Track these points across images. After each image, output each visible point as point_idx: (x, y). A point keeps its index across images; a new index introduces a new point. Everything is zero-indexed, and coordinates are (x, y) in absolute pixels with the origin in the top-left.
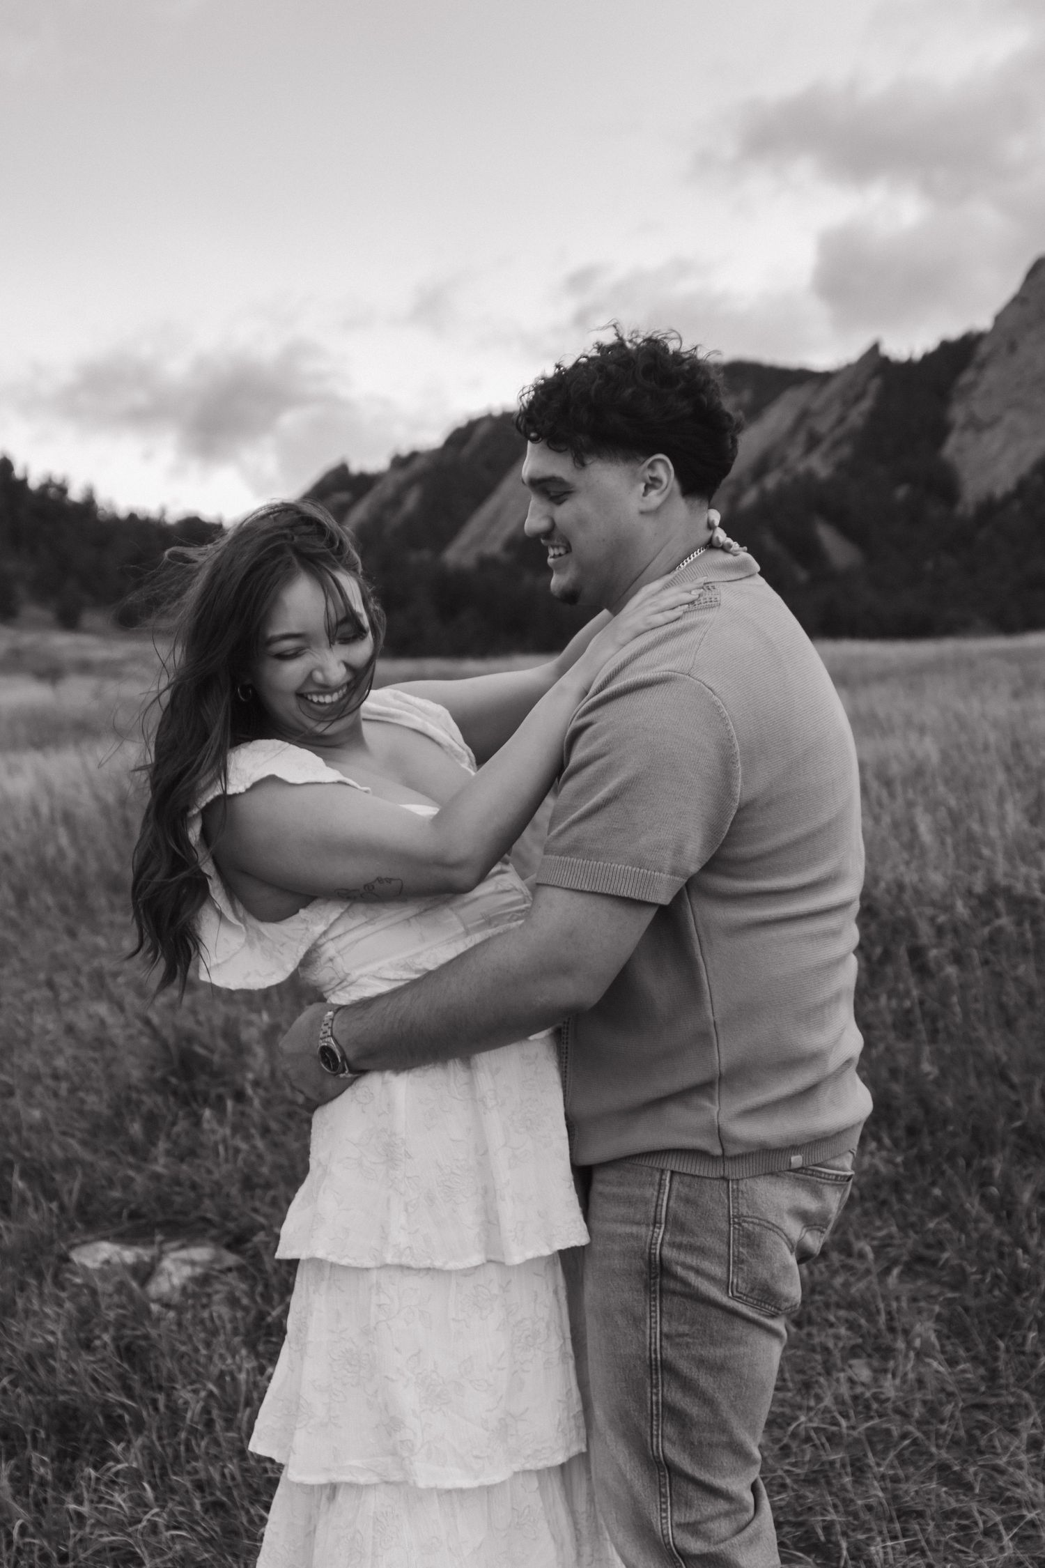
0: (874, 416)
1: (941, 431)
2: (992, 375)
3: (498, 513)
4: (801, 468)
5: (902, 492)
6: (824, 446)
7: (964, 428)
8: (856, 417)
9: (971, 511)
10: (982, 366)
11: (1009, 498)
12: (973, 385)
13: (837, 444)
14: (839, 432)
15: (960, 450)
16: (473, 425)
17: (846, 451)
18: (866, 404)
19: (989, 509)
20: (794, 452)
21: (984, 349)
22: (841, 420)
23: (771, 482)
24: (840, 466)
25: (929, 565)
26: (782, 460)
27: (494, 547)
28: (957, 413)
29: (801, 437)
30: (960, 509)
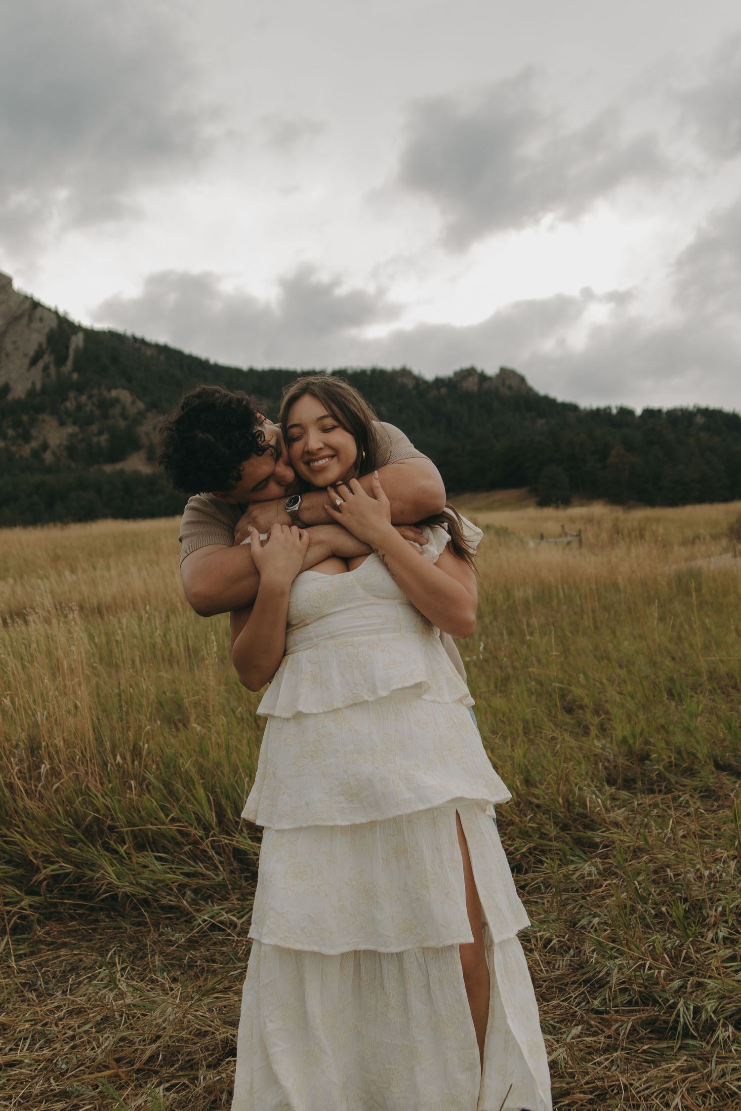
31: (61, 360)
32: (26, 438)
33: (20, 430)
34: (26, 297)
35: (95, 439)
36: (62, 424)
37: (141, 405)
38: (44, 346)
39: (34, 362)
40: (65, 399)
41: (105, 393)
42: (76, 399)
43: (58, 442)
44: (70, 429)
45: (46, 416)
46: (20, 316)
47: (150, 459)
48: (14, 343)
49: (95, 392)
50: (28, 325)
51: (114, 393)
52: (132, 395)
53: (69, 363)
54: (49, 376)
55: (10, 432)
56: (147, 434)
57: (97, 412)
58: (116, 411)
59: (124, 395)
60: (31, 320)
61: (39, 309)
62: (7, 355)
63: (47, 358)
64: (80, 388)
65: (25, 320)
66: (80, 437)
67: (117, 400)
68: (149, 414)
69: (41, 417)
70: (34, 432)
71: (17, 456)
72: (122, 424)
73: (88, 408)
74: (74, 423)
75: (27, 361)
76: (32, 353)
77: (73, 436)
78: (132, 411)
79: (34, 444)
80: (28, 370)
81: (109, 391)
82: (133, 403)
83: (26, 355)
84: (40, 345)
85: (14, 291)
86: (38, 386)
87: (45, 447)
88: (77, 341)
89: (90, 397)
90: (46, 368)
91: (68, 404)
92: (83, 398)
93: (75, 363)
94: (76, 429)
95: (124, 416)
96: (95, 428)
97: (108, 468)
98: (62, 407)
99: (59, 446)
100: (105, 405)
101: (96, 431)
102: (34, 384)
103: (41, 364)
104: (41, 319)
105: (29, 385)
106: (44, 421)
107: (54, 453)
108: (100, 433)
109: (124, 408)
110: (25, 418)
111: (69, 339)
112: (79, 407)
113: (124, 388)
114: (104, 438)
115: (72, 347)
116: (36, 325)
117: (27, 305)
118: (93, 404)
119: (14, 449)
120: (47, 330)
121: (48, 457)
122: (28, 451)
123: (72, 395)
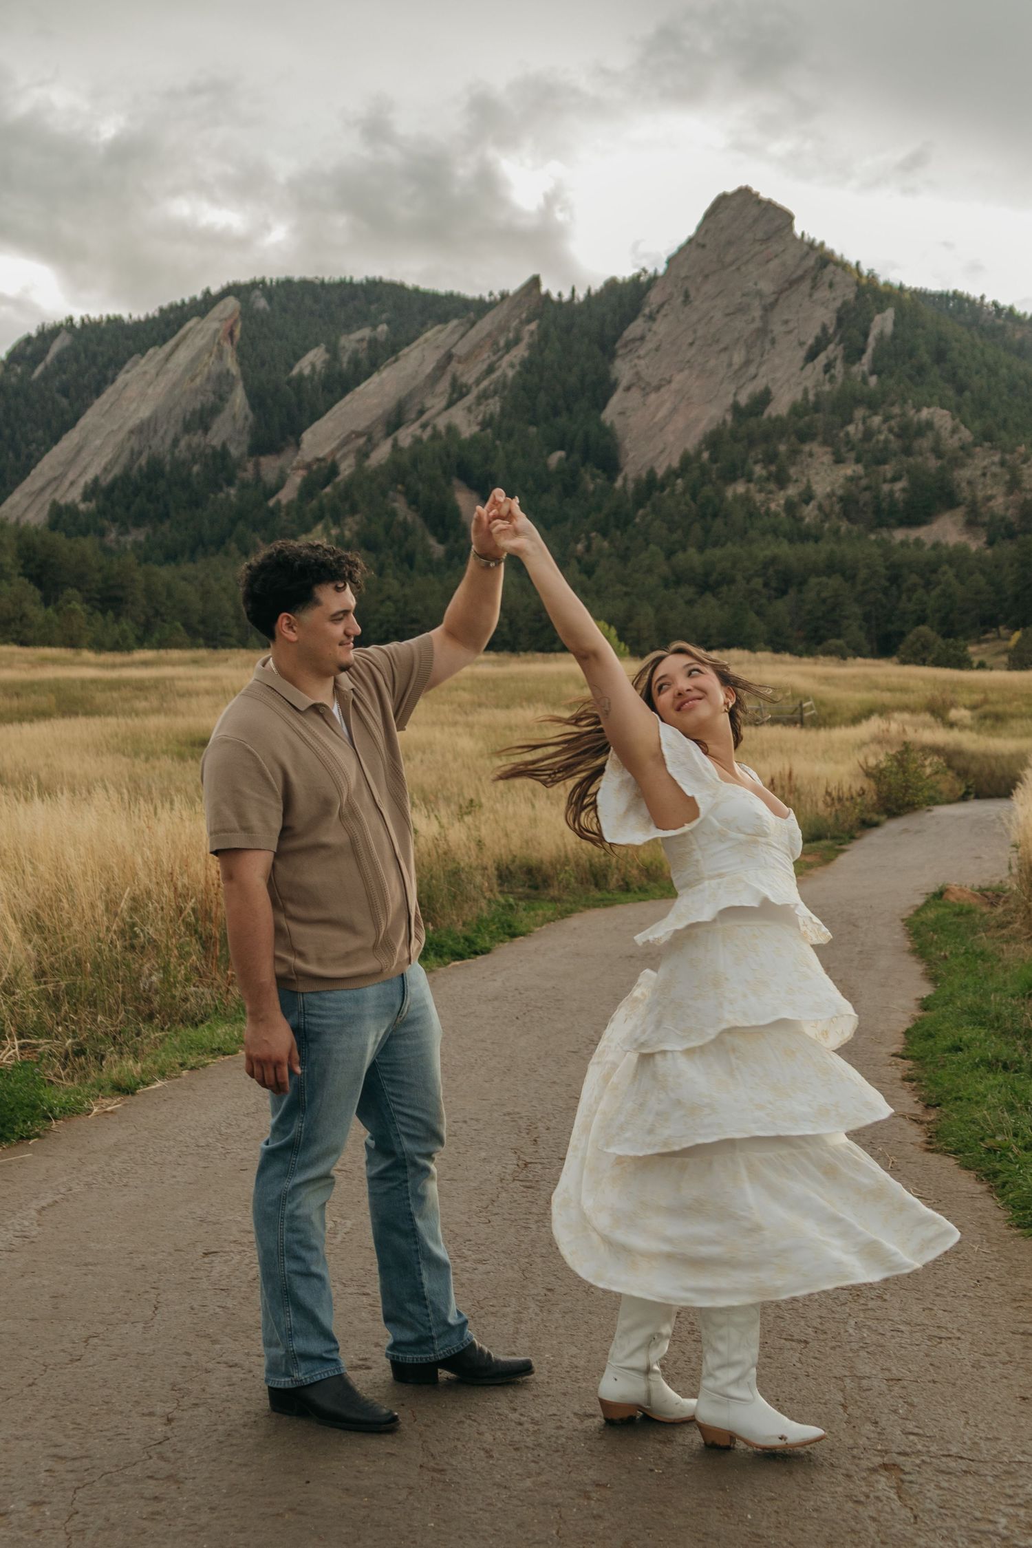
0: (527, 366)
1: (602, 389)
2: (661, 327)
3: (79, 450)
4: (441, 423)
5: (557, 457)
6: (469, 399)
7: (628, 389)
8: (510, 365)
9: (631, 486)
10: (652, 318)
11: (672, 474)
12: (642, 338)
13: (483, 397)
14: (485, 383)
15: (622, 413)
16: (48, 335)
17: (494, 406)
18: (520, 352)
19: (650, 486)
20: (436, 402)
21: (655, 297)
22: (491, 370)
23: (405, 436)
24: (485, 424)
25: (580, 547)
26: (421, 412)
27: (72, 495)
28: (622, 369)
29: (444, 385)
30: (619, 483)
31: (853, 354)
32: (781, 480)
33: (773, 468)
34: (811, 245)
35: (886, 488)
36: (839, 460)
37: (966, 435)
38: (831, 331)
39: (812, 356)
40: (850, 421)
41: (912, 412)
42: (864, 422)
43: (828, 489)
44: (849, 470)
45: (814, 447)
46: (801, 278)
47: (972, 523)
48: (786, 322)
49: (896, 410)
50: (811, 295)
51: (925, 413)
52: (953, 419)
53: (866, 358)
54: (832, 378)
55: (759, 470)
56: (970, 483)
57: (895, 444)
58: (925, 443)
59: (941, 418)
60: (814, 287)
61: (831, 267)
62: (773, 342)
63: (833, 350)
64: (873, 404)
65: (805, 286)
66: (864, 482)
67: (929, 425)
68: (978, 449)
69: (806, 448)
70: (792, 471)
71: (763, 510)
72: (933, 463)
73: (882, 437)
74: (858, 461)
75: (802, 353)
76: (811, 341)
77: (850, 479)
78: (952, 443)
79: (792, 491)
80: (802, 369)
81: (919, 410)
82: (954, 431)
83: (801, 344)
84: (824, 328)
85: (794, 237)
86: (811, 397)
87: (807, 497)
88: (884, 322)
89: (887, 419)
90: (828, 368)
91: (851, 429)
92: (877, 420)
93: (875, 359)
94: (859, 469)
95: (938, 452)
96: (888, 470)
97: (899, 535)
98: (842, 434)
99: (830, 496)
100: (909, 433)
101: (889, 475)
102: (806, 391)
103: (822, 359)
104: (831, 285)
105: (799, 397)
106: (811, 455)
107: (820, 507)
108: (895, 479)
109: (938, 440)
110: (782, 448)
111: (871, 320)
112: (868, 435)
113: (942, 407)
114: (899, 485)
115: (874, 332)
116: (823, 293)
117: (811, 262)
118: (891, 430)
119: (759, 498)
120: (838, 303)
121: (809, 513)
122: (782, 502)
123: (859, 413)
